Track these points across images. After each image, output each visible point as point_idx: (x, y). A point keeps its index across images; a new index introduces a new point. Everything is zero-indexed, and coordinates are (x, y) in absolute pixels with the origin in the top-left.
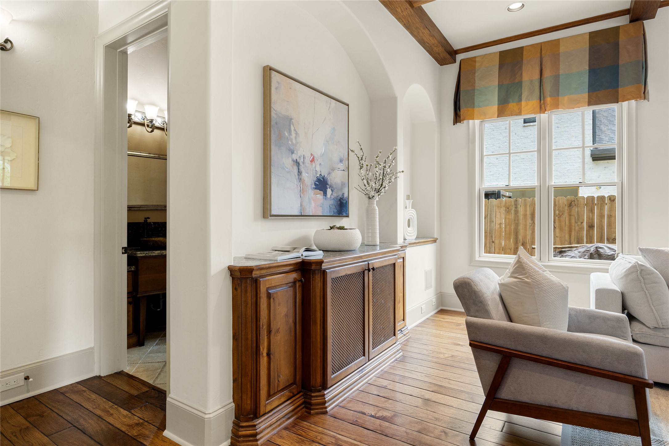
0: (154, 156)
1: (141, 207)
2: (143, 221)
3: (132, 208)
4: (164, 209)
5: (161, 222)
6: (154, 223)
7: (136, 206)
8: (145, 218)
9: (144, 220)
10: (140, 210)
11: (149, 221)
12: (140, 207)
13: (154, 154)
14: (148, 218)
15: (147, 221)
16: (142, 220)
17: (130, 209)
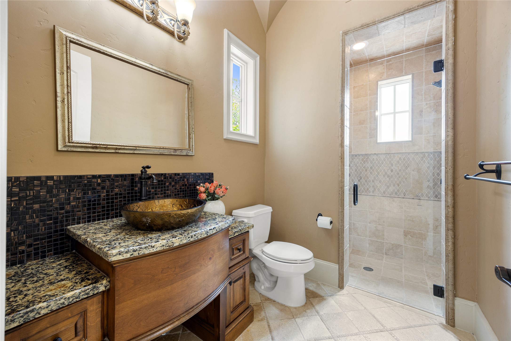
0: (159, 70)
1: (136, 150)
2: (140, 173)
3: (120, 149)
4: (173, 154)
5: (169, 174)
6: (157, 175)
7: (128, 148)
8: (143, 167)
9: (141, 171)
10: (134, 153)
11: (149, 171)
12: (135, 148)
13: (159, 68)
14: (148, 167)
15: (146, 172)
16: (137, 171)
17: (117, 151)
